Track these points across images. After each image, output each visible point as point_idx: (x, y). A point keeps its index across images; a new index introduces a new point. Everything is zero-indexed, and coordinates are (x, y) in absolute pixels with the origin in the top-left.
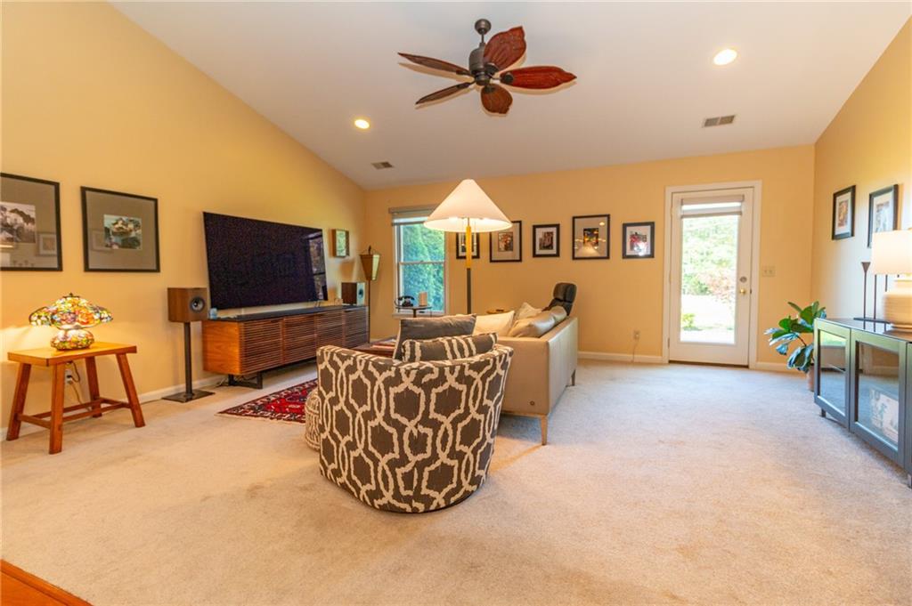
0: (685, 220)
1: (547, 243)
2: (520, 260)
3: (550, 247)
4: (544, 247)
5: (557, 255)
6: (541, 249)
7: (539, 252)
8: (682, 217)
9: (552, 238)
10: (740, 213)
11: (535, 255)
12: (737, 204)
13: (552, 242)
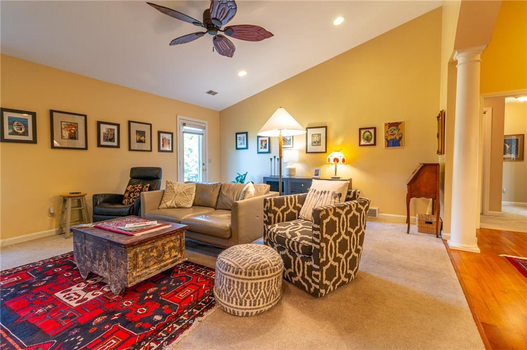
0: (185, 134)
1: (110, 137)
2: (86, 148)
3: (112, 140)
4: (106, 139)
5: (118, 146)
6: (104, 141)
7: (103, 143)
8: (184, 132)
9: (114, 135)
10: (203, 134)
11: (99, 145)
12: (201, 130)
13: (114, 137)
